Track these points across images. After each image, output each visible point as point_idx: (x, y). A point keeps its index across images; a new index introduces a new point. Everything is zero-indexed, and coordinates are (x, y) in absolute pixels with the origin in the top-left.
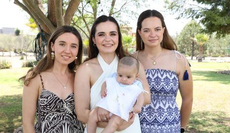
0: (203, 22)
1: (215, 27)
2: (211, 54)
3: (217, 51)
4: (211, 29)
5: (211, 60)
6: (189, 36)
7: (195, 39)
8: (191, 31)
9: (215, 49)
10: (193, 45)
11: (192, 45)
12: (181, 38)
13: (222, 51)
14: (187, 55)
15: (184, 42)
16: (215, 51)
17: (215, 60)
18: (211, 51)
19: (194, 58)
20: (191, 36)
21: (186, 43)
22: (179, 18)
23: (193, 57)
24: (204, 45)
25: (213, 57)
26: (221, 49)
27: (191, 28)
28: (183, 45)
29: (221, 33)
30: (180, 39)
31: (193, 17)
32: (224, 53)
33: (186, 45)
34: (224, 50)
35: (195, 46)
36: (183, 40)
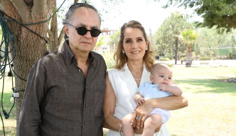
0: (199, 12)
1: (216, 19)
2: (199, 56)
3: (205, 52)
4: (210, 21)
5: (201, 64)
6: (171, 32)
7: (181, 37)
8: (173, 26)
9: (203, 50)
10: (177, 45)
11: (175, 45)
12: (161, 35)
13: (212, 53)
14: (167, 59)
15: (164, 40)
16: (202, 53)
17: (207, 64)
18: (198, 53)
19: (179, 62)
20: (174, 32)
21: (167, 43)
22: (167, 6)
23: (177, 61)
24: (191, 44)
25: (202, 60)
26: (210, 50)
27: (173, 22)
28: (163, 44)
29: (226, 27)
30: (160, 37)
31: (185, 5)
32: (214, 55)
33: (167, 45)
34: (214, 51)
35: (179, 45)
36: (164, 38)
